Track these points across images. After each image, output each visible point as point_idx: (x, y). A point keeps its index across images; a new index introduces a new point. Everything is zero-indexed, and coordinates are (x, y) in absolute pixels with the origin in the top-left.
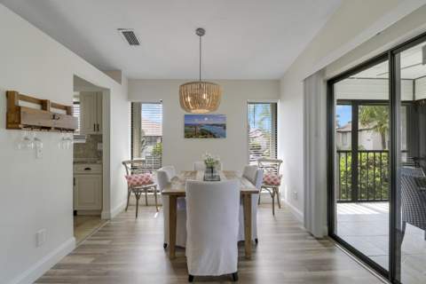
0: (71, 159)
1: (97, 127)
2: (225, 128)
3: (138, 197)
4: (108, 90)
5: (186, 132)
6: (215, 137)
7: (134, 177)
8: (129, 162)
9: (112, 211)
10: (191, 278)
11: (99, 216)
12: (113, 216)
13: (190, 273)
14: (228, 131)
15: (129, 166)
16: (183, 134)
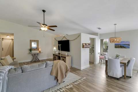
0: (89, 52)
1: (93, 45)
2: (129, 45)
3: (101, 61)
4: (95, 38)
5: (115, 46)
6: (125, 48)
7: (101, 56)
8: (100, 53)
9: (96, 63)
10: (108, 76)
11: (93, 63)
12: (96, 64)
13: (108, 75)
14: (130, 46)
15: (100, 54)
16: (114, 47)
